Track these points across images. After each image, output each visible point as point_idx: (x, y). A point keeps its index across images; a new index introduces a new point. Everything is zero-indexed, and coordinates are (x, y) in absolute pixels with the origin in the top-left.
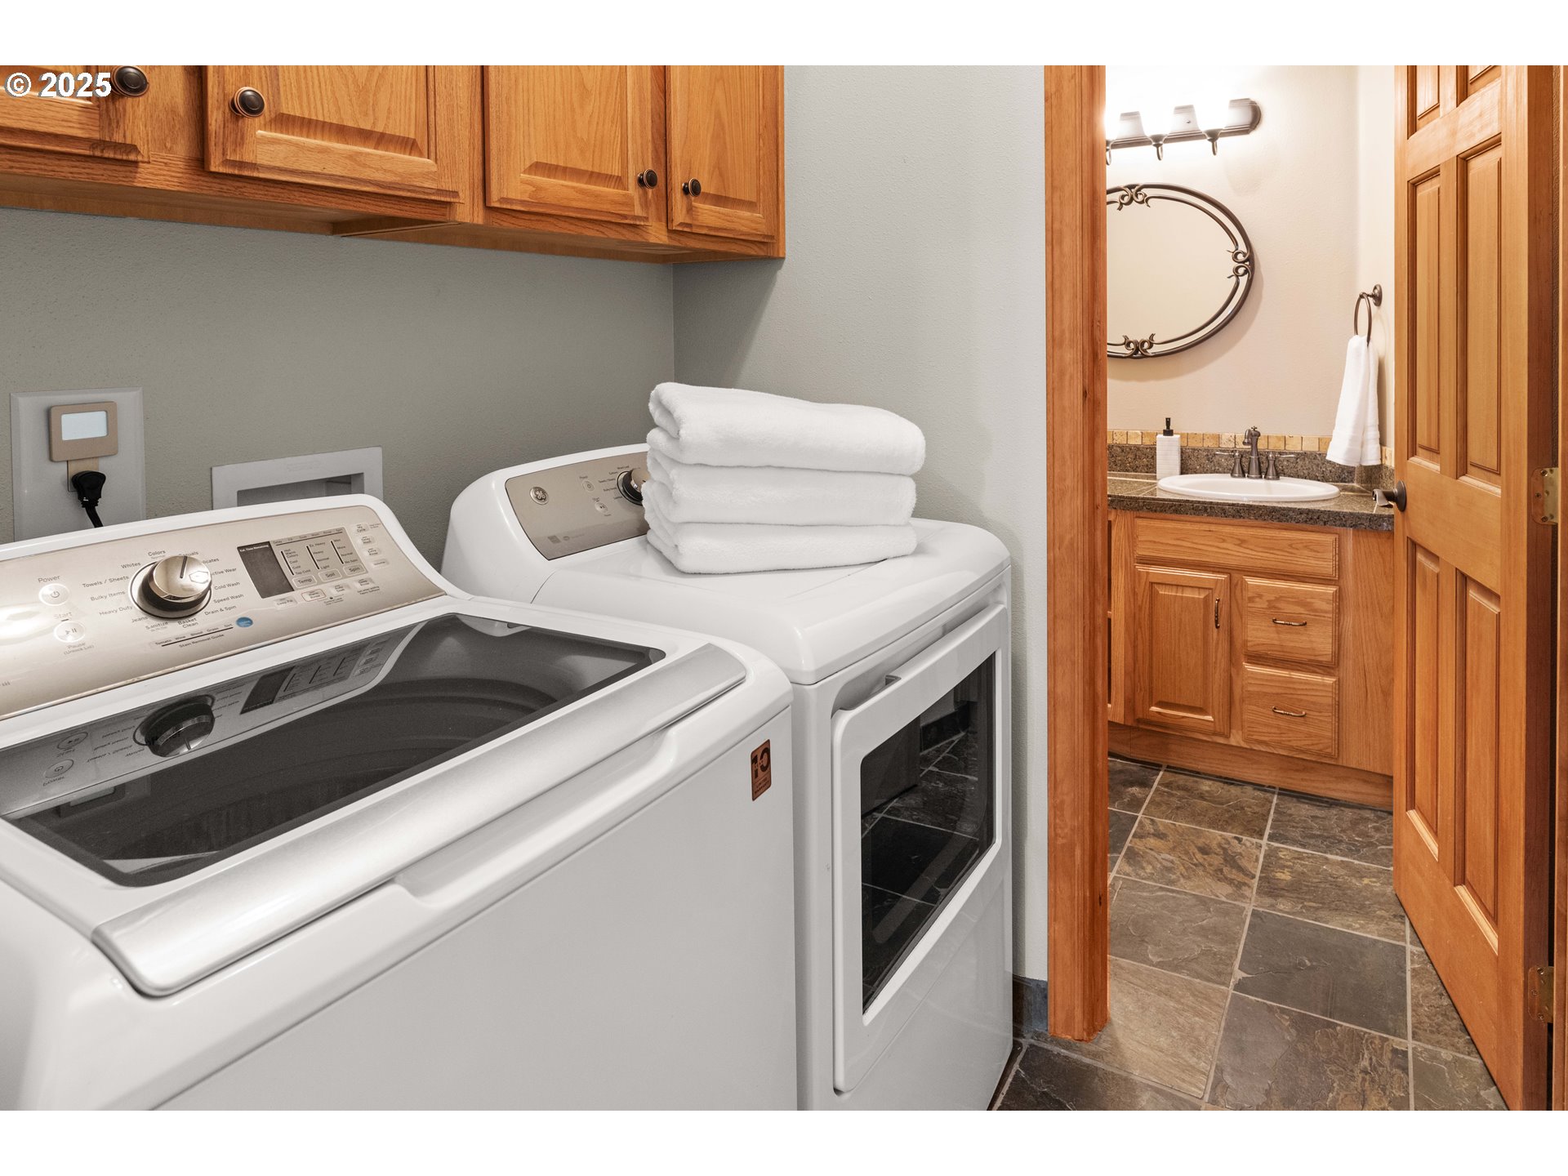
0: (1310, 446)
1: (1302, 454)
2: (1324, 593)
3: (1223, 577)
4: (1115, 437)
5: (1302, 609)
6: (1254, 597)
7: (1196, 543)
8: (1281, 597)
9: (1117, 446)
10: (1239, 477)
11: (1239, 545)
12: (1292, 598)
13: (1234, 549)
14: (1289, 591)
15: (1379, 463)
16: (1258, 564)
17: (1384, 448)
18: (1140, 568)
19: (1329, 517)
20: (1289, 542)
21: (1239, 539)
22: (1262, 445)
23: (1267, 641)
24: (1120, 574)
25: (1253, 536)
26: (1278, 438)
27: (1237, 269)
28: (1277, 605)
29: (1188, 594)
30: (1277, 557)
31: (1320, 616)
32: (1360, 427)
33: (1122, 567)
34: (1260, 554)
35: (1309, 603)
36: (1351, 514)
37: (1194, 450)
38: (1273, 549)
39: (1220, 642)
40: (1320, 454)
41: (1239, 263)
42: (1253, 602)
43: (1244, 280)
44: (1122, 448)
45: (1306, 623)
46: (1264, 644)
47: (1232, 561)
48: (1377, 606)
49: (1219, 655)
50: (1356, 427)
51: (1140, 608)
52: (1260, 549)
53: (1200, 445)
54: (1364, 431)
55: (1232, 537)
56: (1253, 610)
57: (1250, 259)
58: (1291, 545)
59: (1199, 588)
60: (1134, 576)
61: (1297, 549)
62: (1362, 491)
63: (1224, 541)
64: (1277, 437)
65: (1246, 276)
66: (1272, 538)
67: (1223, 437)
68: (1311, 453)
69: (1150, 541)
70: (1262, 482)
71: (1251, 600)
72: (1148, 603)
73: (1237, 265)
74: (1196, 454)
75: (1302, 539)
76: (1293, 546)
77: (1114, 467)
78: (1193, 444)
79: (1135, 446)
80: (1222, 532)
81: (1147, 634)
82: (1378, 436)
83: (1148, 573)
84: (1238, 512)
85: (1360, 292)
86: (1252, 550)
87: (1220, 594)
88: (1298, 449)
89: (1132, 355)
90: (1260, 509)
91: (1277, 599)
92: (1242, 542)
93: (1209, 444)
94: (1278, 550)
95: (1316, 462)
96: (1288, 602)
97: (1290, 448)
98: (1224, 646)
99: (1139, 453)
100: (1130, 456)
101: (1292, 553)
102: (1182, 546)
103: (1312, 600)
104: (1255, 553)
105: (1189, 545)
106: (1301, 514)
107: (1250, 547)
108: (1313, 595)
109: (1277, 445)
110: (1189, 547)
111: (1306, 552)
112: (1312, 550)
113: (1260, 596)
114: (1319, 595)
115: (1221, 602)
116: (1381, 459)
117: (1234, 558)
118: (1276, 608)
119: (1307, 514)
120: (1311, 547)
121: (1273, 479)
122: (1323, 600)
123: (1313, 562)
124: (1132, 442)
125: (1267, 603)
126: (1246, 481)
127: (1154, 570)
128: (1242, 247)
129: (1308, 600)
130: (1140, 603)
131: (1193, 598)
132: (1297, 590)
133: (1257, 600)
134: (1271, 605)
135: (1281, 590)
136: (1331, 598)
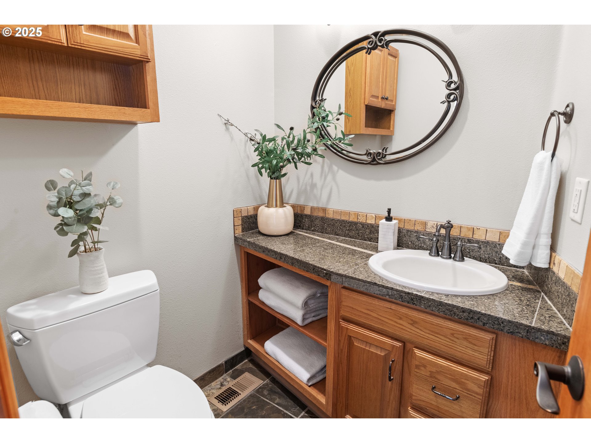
0: (493, 237)
1: (485, 242)
2: (478, 379)
3: (399, 344)
4: (359, 218)
5: (457, 385)
6: (420, 366)
7: (380, 316)
8: (442, 371)
9: (360, 224)
10: (434, 256)
11: (411, 324)
12: (450, 375)
13: (407, 326)
14: (448, 369)
15: (547, 266)
16: (426, 342)
17: (554, 254)
18: (343, 324)
19: (489, 320)
20: (452, 332)
21: (412, 320)
22: (454, 232)
23: (427, 400)
24: (332, 323)
25: (423, 320)
26: (469, 229)
27: (449, 96)
28: (438, 377)
29: (373, 350)
30: (440, 340)
31: (471, 395)
32: (534, 232)
33: (333, 319)
34: (427, 335)
35: (462, 382)
36: (509, 322)
37: (408, 231)
38: (437, 333)
39: (393, 389)
40: (499, 244)
41: (450, 90)
42: (419, 369)
43: (454, 105)
44: (363, 225)
45: (459, 397)
46: (424, 401)
47: (405, 335)
48: (524, 401)
49: (392, 398)
50: (529, 234)
51: (342, 350)
52: (428, 331)
53: (412, 228)
54: (537, 236)
55: (406, 317)
56: (418, 374)
57: (460, 87)
58: (453, 334)
59: (381, 348)
60: (339, 328)
61: (458, 339)
62: (529, 282)
63: (401, 319)
64: (467, 228)
65: (456, 102)
66: (437, 325)
67: (429, 224)
68: (493, 242)
69: (350, 307)
70: (451, 261)
71: (417, 367)
72: (347, 349)
73: (448, 92)
74: (409, 234)
75: (462, 332)
76: (455, 335)
77: (358, 237)
78: (408, 227)
79: (371, 224)
80: (399, 312)
81: (345, 369)
82: (550, 243)
83: (347, 329)
84: (412, 300)
85: (552, 110)
86: (421, 330)
87: (396, 356)
88: (483, 238)
89: (371, 162)
90: (430, 301)
91: (438, 372)
92: (414, 323)
93: (418, 228)
94: (442, 335)
95: (496, 249)
96: (446, 377)
97: (477, 237)
98: (395, 393)
99: (373, 229)
100: (367, 230)
101: (453, 341)
102: (370, 315)
103: (467, 382)
104: (423, 333)
105: (375, 315)
106: (463, 312)
107: (420, 328)
108: (467, 377)
109: (467, 234)
110: (375, 317)
111: (465, 343)
112: (470, 342)
113: (425, 367)
114: (473, 380)
115: (395, 362)
116: (550, 264)
117: (407, 333)
118: (436, 378)
119: (469, 313)
120: (469, 340)
121: (459, 261)
122: (475, 384)
123: (470, 352)
124: (369, 222)
125: (429, 373)
126: (439, 259)
127: (352, 327)
128: (455, 78)
129: (463, 380)
130: (341, 347)
131: (377, 354)
132: (455, 370)
133: (422, 368)
134: (432, 375)
135: (441, 366)
136: (483, 384)
